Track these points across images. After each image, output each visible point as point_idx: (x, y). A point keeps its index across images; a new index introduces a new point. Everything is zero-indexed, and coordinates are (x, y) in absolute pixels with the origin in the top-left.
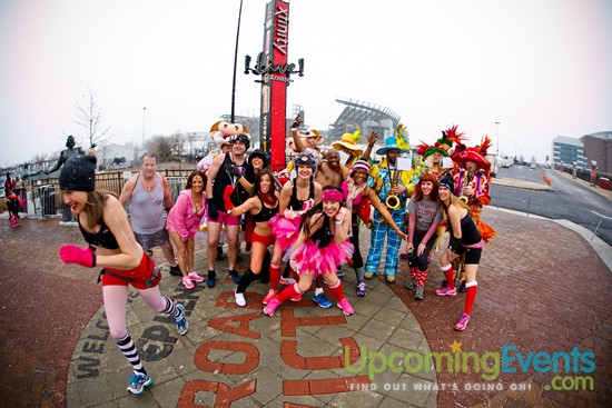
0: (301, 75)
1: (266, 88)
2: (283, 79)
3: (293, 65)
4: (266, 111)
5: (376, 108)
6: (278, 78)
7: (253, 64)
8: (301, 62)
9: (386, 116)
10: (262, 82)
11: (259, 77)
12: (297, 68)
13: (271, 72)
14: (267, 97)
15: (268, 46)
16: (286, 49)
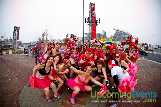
0: (100, 23)
1: (91, 26)
2: (95, 24)
3: (97, 20)
4: (91, 32)
5: (124, 32)
6: (94, 24)
7: (87, 21)
8: (99, 19)
9: (127, 34)
10: (90, 25)
11: (89, 24)
12: (98, 21)
13: (91, 22)
14: (91, 29)
15: (90, 16)
16: (95, 16)
